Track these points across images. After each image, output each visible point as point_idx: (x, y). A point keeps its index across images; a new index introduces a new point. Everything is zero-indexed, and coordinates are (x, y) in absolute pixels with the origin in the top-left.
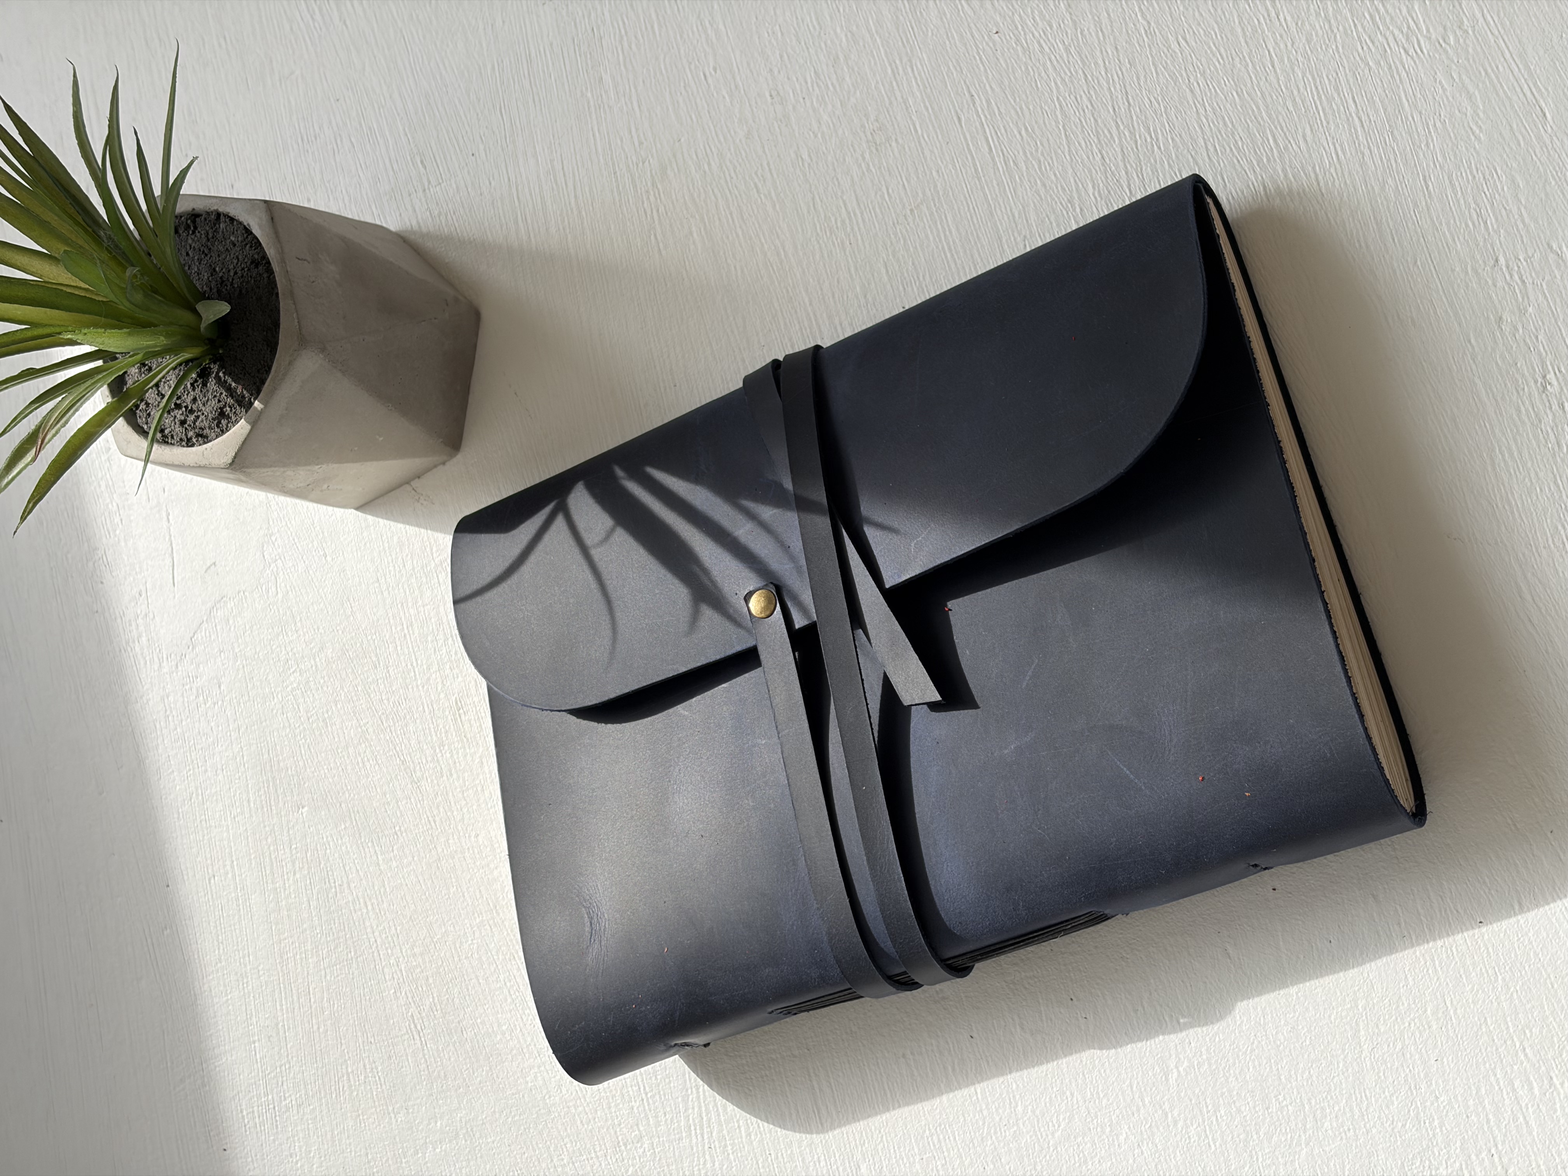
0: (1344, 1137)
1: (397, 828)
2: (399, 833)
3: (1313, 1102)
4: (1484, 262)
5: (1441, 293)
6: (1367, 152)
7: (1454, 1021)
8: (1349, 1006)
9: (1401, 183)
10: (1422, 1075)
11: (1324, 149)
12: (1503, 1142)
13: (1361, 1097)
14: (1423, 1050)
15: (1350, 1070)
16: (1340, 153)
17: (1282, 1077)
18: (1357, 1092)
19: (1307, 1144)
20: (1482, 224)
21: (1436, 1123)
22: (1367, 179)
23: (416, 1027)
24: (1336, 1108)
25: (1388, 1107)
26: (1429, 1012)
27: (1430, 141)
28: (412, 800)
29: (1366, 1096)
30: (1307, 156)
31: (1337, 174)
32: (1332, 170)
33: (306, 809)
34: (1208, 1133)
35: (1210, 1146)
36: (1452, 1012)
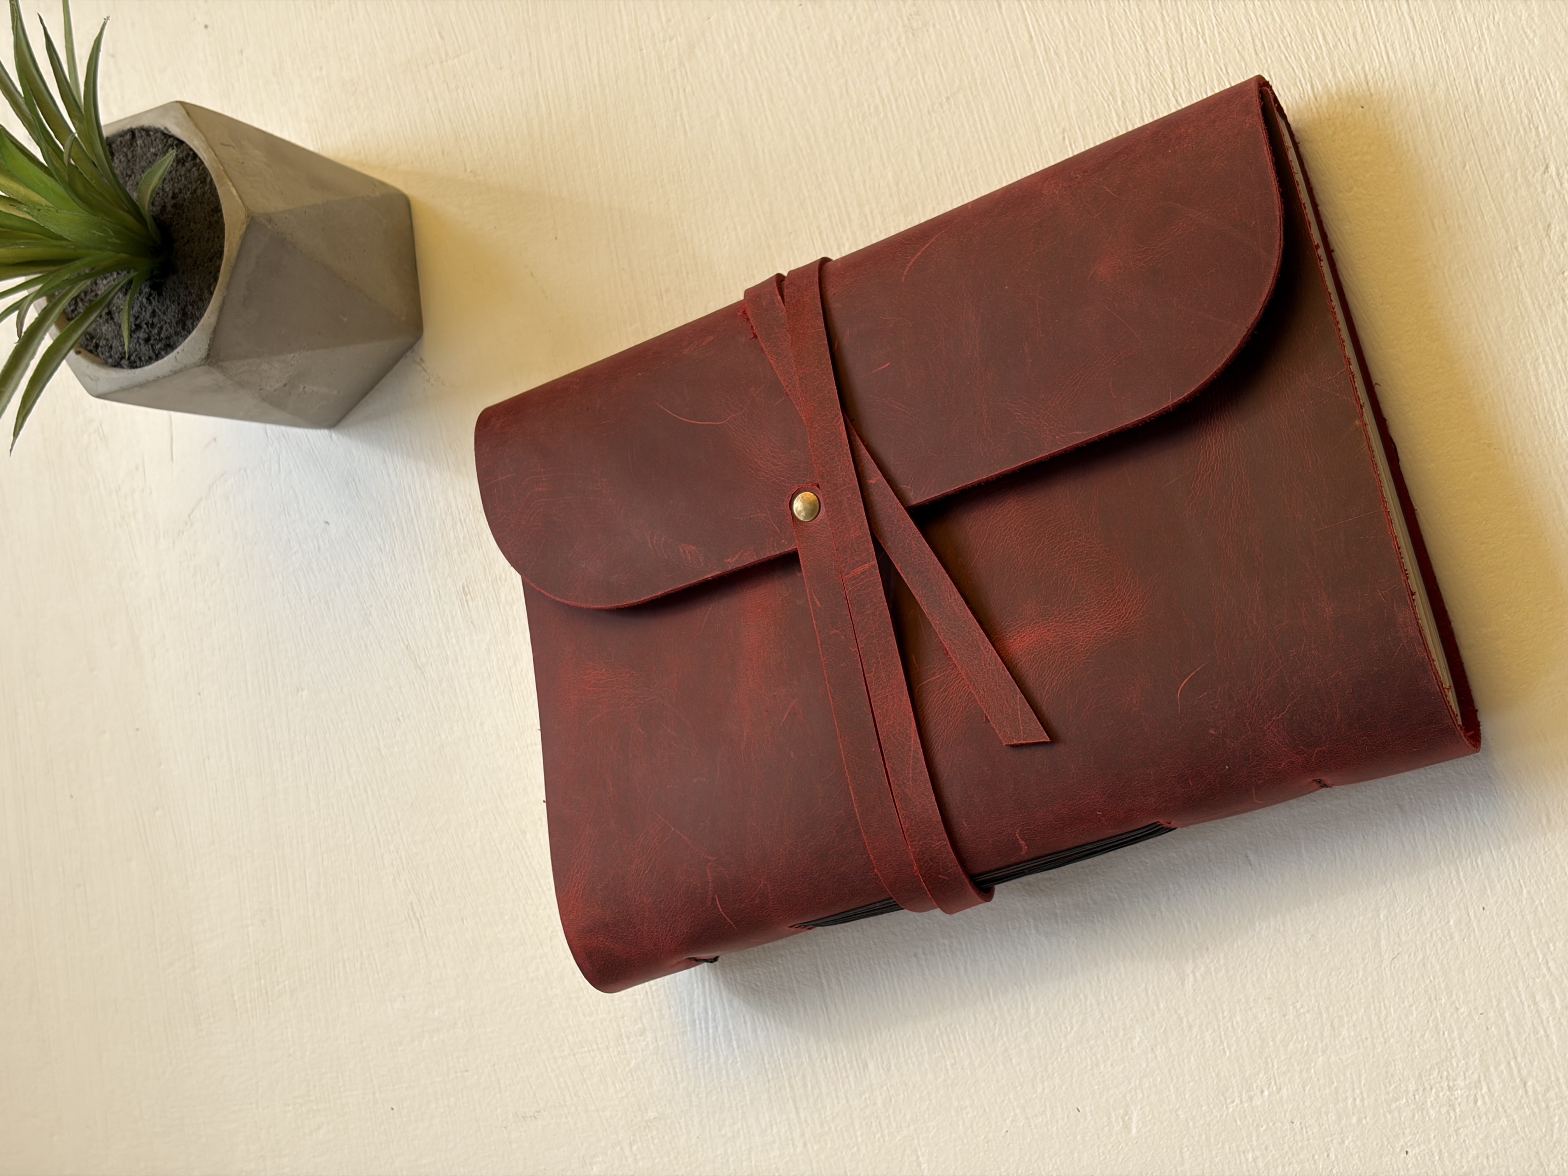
0: (1361, 1046)
1: (400, 714)
2: (401, 719)
3: (1331, 1009)
4: (1534, 169)
5: (1489, 198)
6: (1418, 53)
7: (1477, 932)
8: (1370, 915)
9: (1452, 86)
10: (1443, 986)
11: (1374, 48)
12: (1523, 1055)
13: (1380, 1007)
14: (1445, 962)
15: (1369, 980)
16: (1390, 53)
17: (1301, 985)
18: (1376, 1000)
19: (1324, 1052)
20: (1533, 130)
21: (1456, 1033)
22: (1418, 79)
23: (415, 914)
24: (1354, 1018)
25: (1406, 1016)
26: (1452, 922)
27: (1483, 44)
28: (416, 686)
29: (1385, 1005)
30: (1356, 55)
31: (1387, 74)
32: (1382, 70)
33: (306, 692)
34: (1223, 1038)
35: (1224, 1052)
36: (1475, 924)
